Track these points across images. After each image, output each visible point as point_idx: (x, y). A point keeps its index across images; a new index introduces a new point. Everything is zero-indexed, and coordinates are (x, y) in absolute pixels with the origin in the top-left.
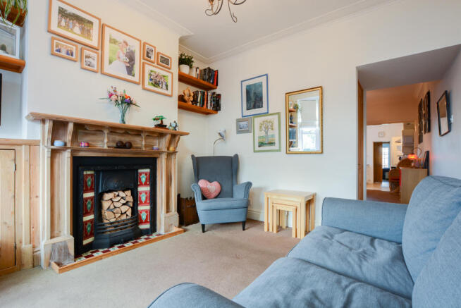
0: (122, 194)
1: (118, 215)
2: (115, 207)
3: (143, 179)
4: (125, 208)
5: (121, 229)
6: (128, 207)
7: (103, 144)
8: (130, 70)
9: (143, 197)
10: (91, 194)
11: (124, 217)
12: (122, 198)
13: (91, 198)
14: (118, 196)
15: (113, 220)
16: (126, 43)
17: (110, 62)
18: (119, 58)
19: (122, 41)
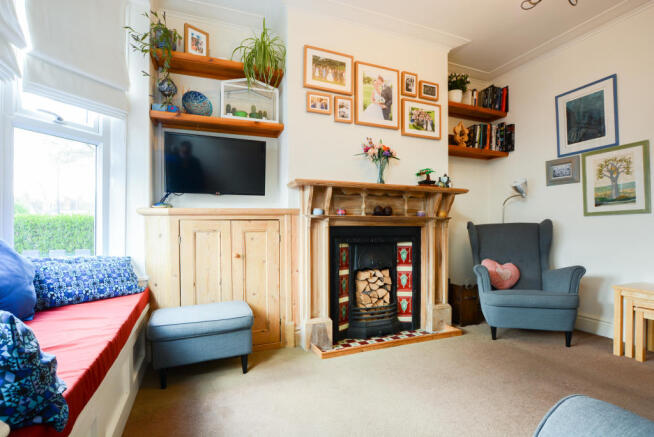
0: (379, 274)
2: (371, 290)
3: (404, 256)
4: (382, 292)
5: (378, 318)
6: (386, 291)
7: (361, 209)
8: (387, 114)
9: (404, 280)
10: (346, 272)
11: (381, 304)
12: (379, 279)
13: (346, 277)
14: (374, 275)
15: (369, 306)
16: (381, 79)
17: (365, 108)
18: (374, 100)
19: (376, 77)
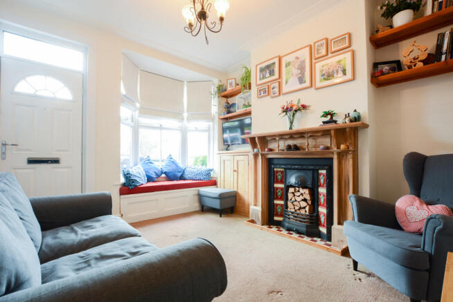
0: (302, 191)
1: (297, 208)
2: (296, 201)
3: (322, 181)
4: (303, 204)
5: (300, 221)
6: (306, 204)
8: (301, 80)
9: (322, 199)
10: (282, 186)
11: (303, 212)
12: (302, 194)
13: (282, 189)
14: (299, 191)
15: (293, 210)
16: (297, 58)
17: (286, 82)
18: (292, 74)
19: (294, 59)
